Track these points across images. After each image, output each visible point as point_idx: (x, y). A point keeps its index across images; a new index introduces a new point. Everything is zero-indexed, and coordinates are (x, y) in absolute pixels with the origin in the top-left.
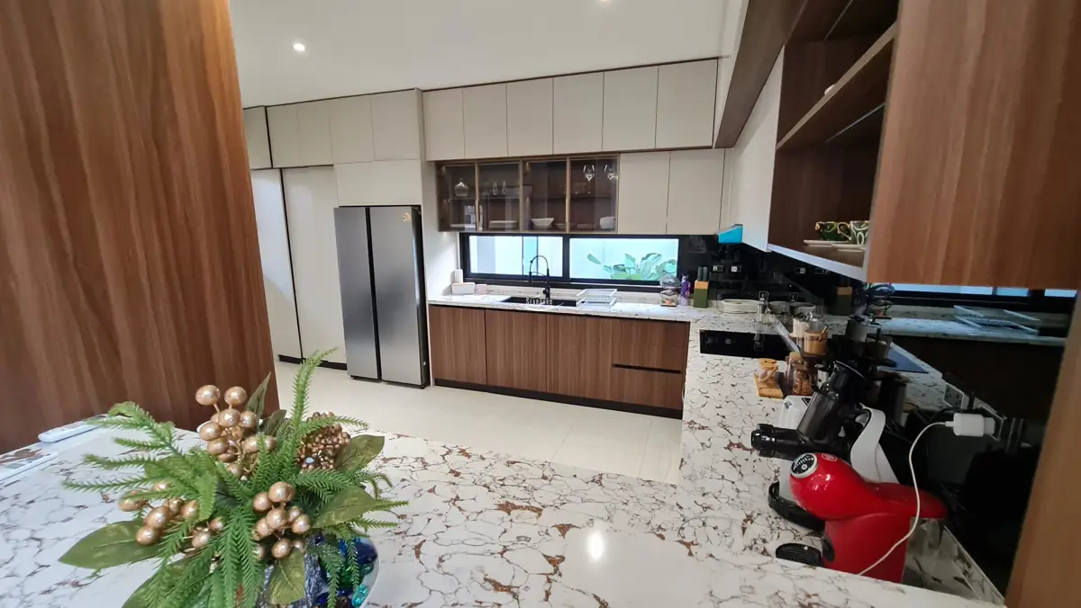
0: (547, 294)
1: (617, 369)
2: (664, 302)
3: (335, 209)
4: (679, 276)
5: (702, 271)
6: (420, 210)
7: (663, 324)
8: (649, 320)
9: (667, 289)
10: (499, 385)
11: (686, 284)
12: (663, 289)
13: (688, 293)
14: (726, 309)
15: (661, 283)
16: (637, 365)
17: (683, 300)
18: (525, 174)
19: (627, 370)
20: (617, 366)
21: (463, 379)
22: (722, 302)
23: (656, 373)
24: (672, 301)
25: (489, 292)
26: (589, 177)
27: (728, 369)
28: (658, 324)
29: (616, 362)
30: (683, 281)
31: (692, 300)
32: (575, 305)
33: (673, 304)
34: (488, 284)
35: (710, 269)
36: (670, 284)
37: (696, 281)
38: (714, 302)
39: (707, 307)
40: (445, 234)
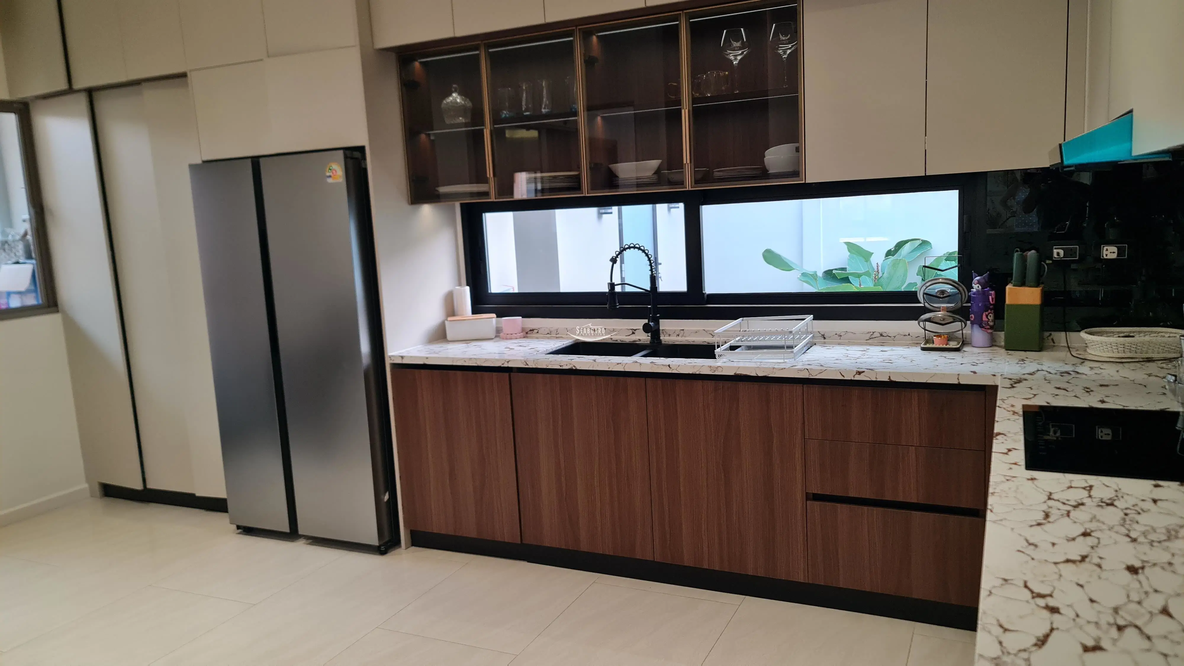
0: (654, 331)
1: (817, 504)
2: (927, 342)
3: (193, 167)
4: (965, 278)
5: (1024, 260)
6: (364, 158)
7: (926, 393)
8: (891, 385)
9: (938, 309)
10: (547, 543)
11: (984, 294)
12: (925, 310)
13: (989, 317)
14: (1093, 352)
15: (921, 297)
16: (867, 494)
17: (978, 335)
18: (589, 62)
19: (842, 509)
20: (816, 497)
21: (470, 531)
22: (1083, 334)
23: (917, 515)
24: (950, 337)
25: (527, 333)
26: (736, 57)
27: (1112, 515)
28: (915, 394)
29: (815, 489)
30: (976, 287)
31: (1002, 334)
32: (713, 357)
33: (953, 344)
34: (526, 315)
35: (1045, 255)
36: (942, 296)
37: (1009, 287)
38: (1060, 337)
39: (1040, 350)
40: (427, 210)
